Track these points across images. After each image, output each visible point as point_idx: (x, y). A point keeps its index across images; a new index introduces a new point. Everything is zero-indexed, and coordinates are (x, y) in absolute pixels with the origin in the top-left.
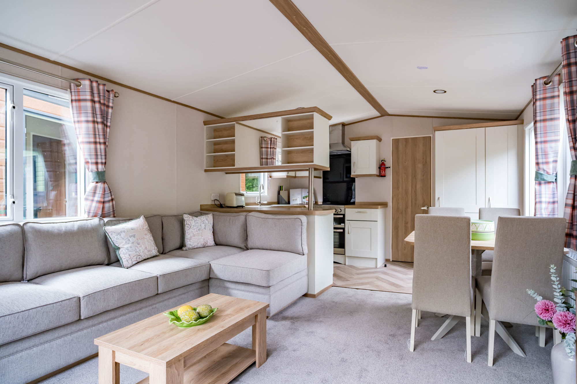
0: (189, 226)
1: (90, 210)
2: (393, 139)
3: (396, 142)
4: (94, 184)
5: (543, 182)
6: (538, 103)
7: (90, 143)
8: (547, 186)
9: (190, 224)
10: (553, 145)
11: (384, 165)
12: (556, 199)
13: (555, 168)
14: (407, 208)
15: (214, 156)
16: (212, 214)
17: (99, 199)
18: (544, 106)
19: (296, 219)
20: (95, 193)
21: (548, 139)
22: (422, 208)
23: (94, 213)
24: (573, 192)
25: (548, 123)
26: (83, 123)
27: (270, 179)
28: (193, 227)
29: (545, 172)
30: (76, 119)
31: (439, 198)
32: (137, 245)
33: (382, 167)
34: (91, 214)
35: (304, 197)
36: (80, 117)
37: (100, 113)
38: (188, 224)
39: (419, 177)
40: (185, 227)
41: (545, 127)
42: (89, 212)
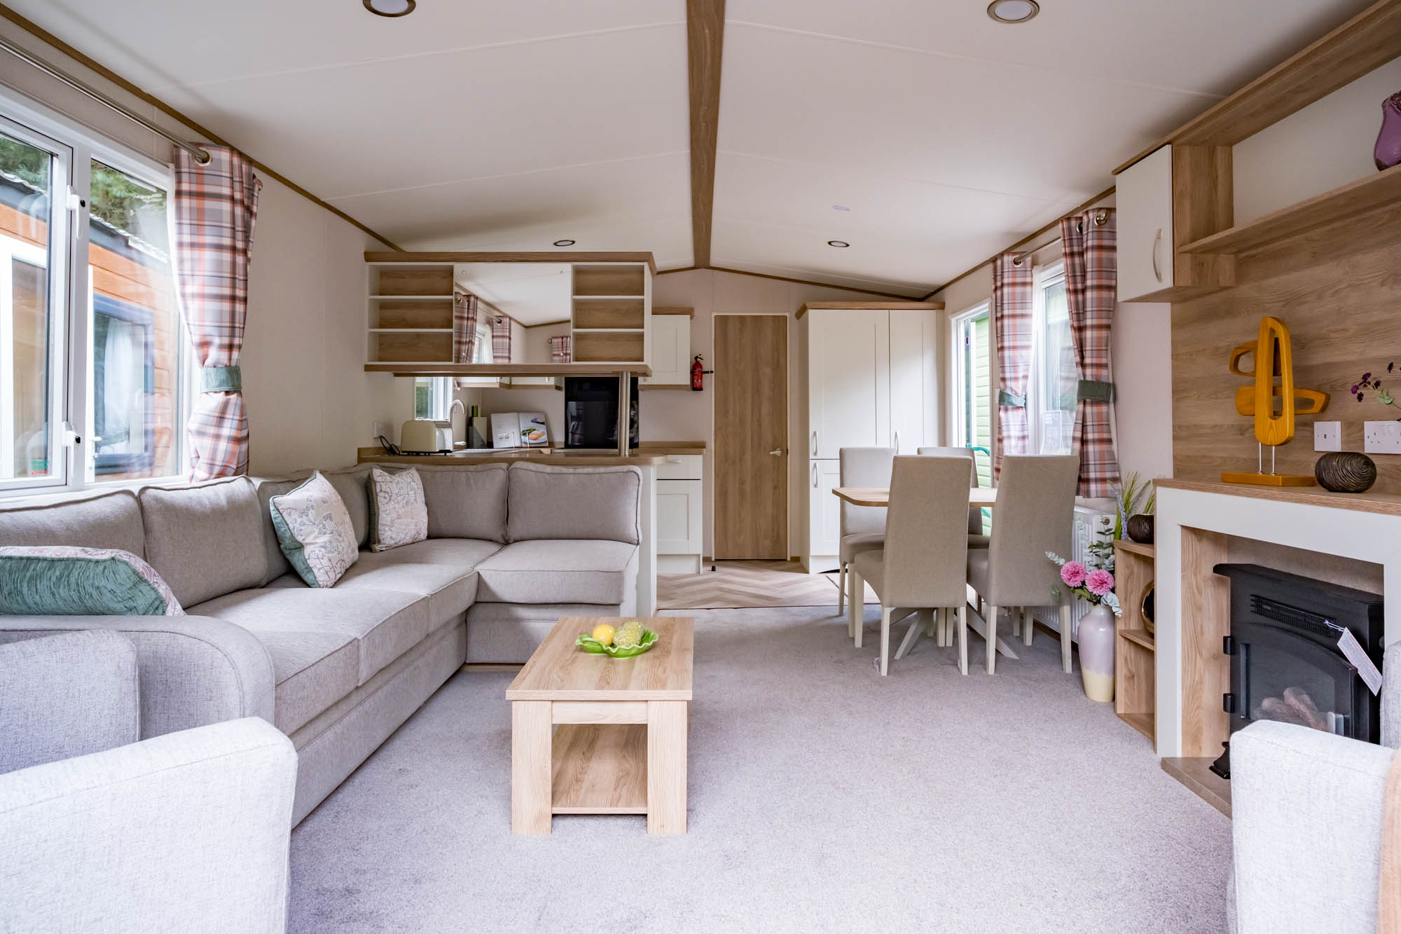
0: (386, 495)
1: (213, 459)
2: (716, 316)
3: (722, 322)
4: (221, 397)
5: (1010, 407)
6: (1006, 290)
7: (221, 297)
8: (1015, 412)
9: (388, 490)
10: (1024, 352)
11: (701, 366)
12: (1026, 433)
13: (1025, 388)
14: (743, 453)
15: (381, 335)
16: (414, 468)
17: (233, 433)
18: (1014, 294)
19: (626, 472)
20: (221, 418)
21: (1018, 343)
22: (771, 453)
23: (222, 466)
24: (1081, 422)
25: (1018, 321)
26: (207, 249)
27: (459, 389)
28: (396, 497)
29: (1014, 392)
30: (187, 238)
31: (815, 434)
32: (338, 538)
33: (697, 369)
34: (217, 470)
35: (523, 431)
36: (198, 235)
37: (243, 229)
38: (385, 492)
39: (766, 390)
40: (379, 498)
41: (1014, 326)
42: (212, 465)
